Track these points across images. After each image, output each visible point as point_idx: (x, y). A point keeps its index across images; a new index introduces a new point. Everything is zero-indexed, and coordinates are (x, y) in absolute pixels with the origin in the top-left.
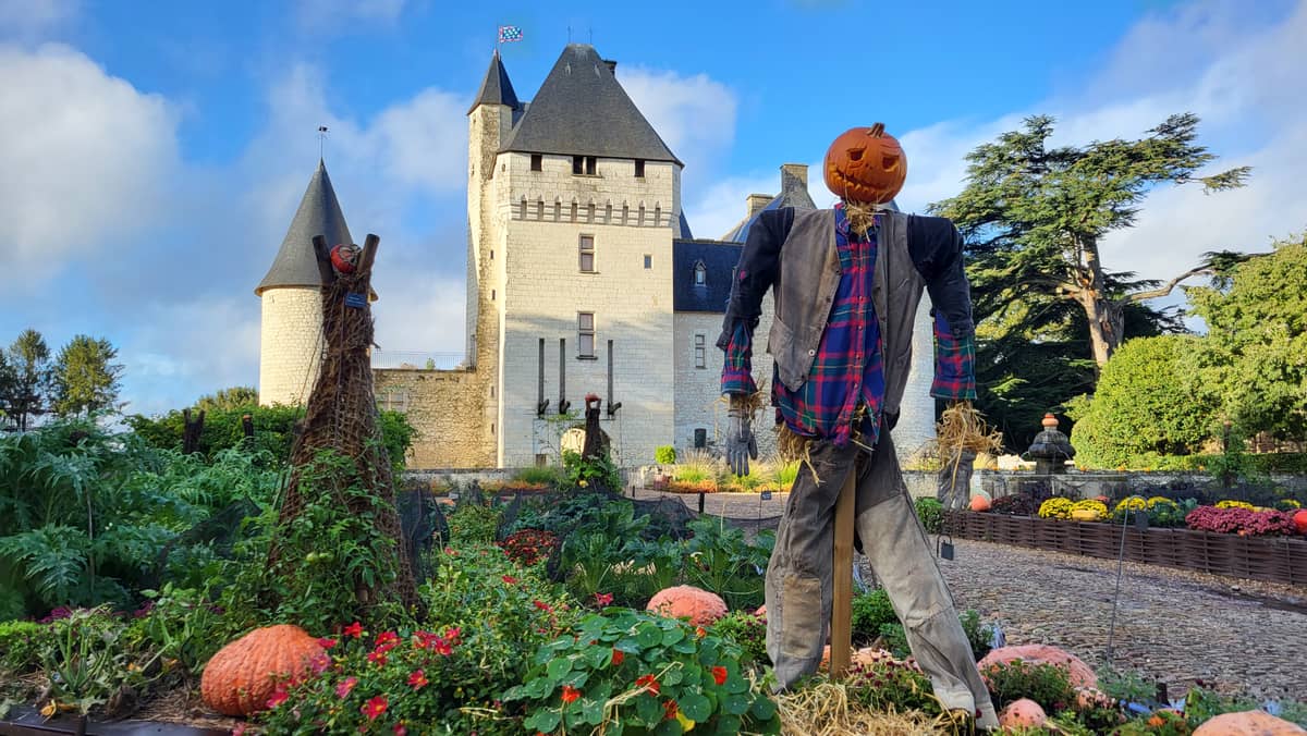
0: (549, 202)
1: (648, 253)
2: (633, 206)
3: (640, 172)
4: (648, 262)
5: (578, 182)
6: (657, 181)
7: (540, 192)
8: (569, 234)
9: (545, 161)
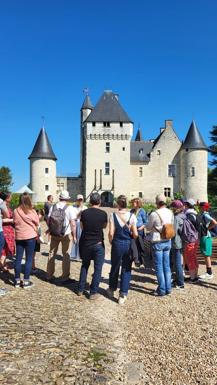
0: (97, 134)
1: (124, 147)
2: (120, 134)
3: (121, 125)
4: (124, 149)
5: (105, 129)
6: (126, 127)
7: (95, 132)
8: (103, 143)
9: (96, 124)
